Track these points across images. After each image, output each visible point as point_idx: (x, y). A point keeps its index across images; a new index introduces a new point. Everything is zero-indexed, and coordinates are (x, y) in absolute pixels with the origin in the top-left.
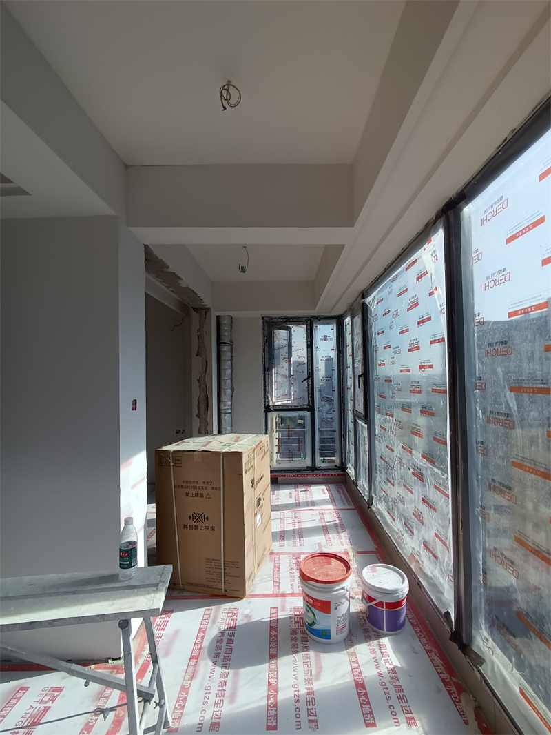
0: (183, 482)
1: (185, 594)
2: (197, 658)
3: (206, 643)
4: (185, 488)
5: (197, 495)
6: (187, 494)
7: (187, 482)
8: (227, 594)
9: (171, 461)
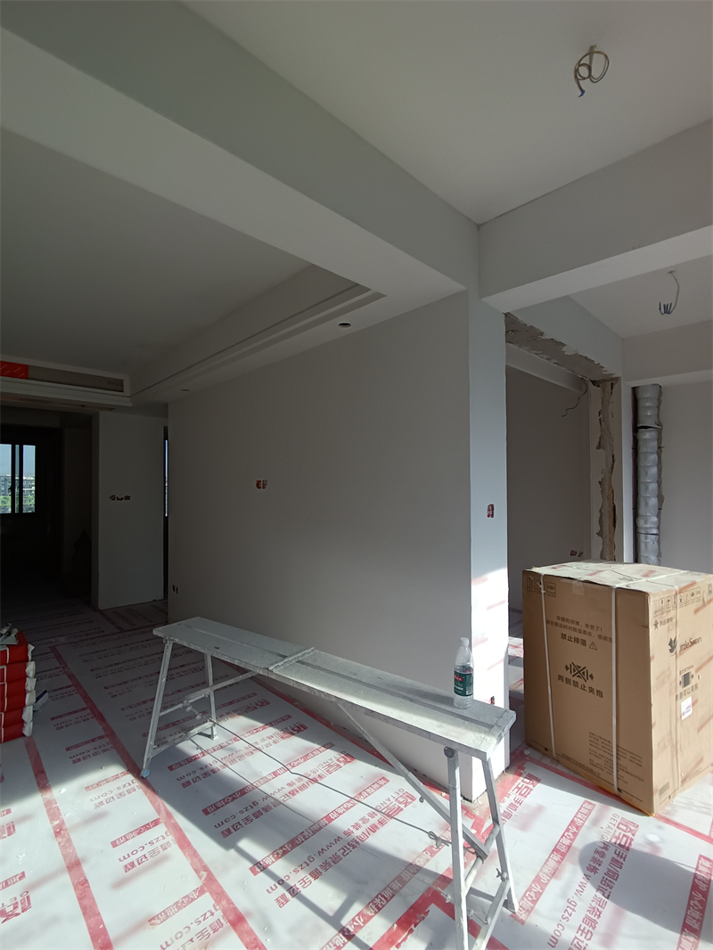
0: (558, 618)
1: (560, 768)
2: (563, 855)
3: (579, 843)
4: (561, 626)
5: (577, 640)
6: (564, 636)
7: (563, 619)
8: (623, 795)
9: (542, 586)
